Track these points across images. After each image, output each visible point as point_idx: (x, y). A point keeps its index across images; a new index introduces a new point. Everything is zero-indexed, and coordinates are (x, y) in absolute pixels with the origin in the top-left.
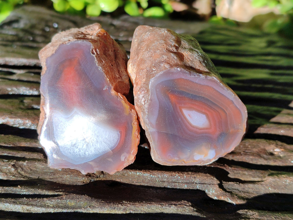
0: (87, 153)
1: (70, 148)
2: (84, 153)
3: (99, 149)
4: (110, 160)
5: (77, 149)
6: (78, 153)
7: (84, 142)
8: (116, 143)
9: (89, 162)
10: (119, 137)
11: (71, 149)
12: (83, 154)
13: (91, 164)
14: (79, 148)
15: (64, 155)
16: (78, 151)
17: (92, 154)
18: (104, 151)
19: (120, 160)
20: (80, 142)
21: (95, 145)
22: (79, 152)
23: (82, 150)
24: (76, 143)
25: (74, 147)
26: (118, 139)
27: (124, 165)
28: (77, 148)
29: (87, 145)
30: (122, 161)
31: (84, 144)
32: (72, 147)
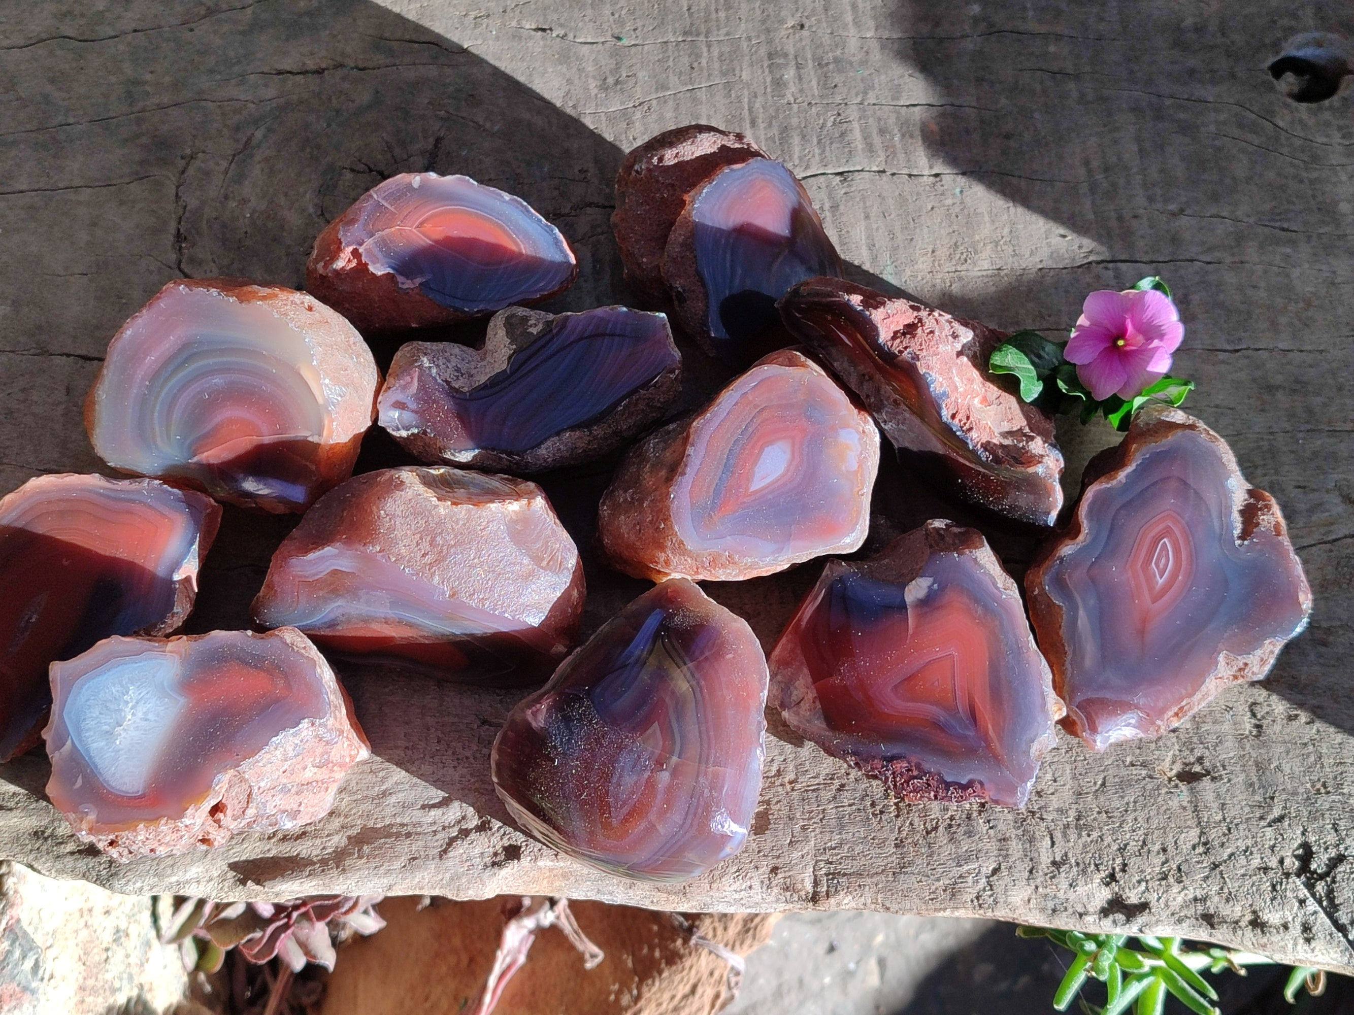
0: (91, 733)
1: (100, 699)
2: (88, 728)
4: (79, 782)
5: (98, 714)
6: (89, 716)
7: (115, 723)
9: (71, 739)
11: (97, 701)
12: (88, 726)
13: (67, 743)
14: (101, 716)
16: (94, 716)
17: (89, 743)
19: (80, 803)
20: (114, 717)
22: (92, 717)
24: (110, 709)
25: (101, 707)
28: (101, 713)
29: (107, 732)
30: (80, 808)
31: (108, 725)
32: (100, 703)
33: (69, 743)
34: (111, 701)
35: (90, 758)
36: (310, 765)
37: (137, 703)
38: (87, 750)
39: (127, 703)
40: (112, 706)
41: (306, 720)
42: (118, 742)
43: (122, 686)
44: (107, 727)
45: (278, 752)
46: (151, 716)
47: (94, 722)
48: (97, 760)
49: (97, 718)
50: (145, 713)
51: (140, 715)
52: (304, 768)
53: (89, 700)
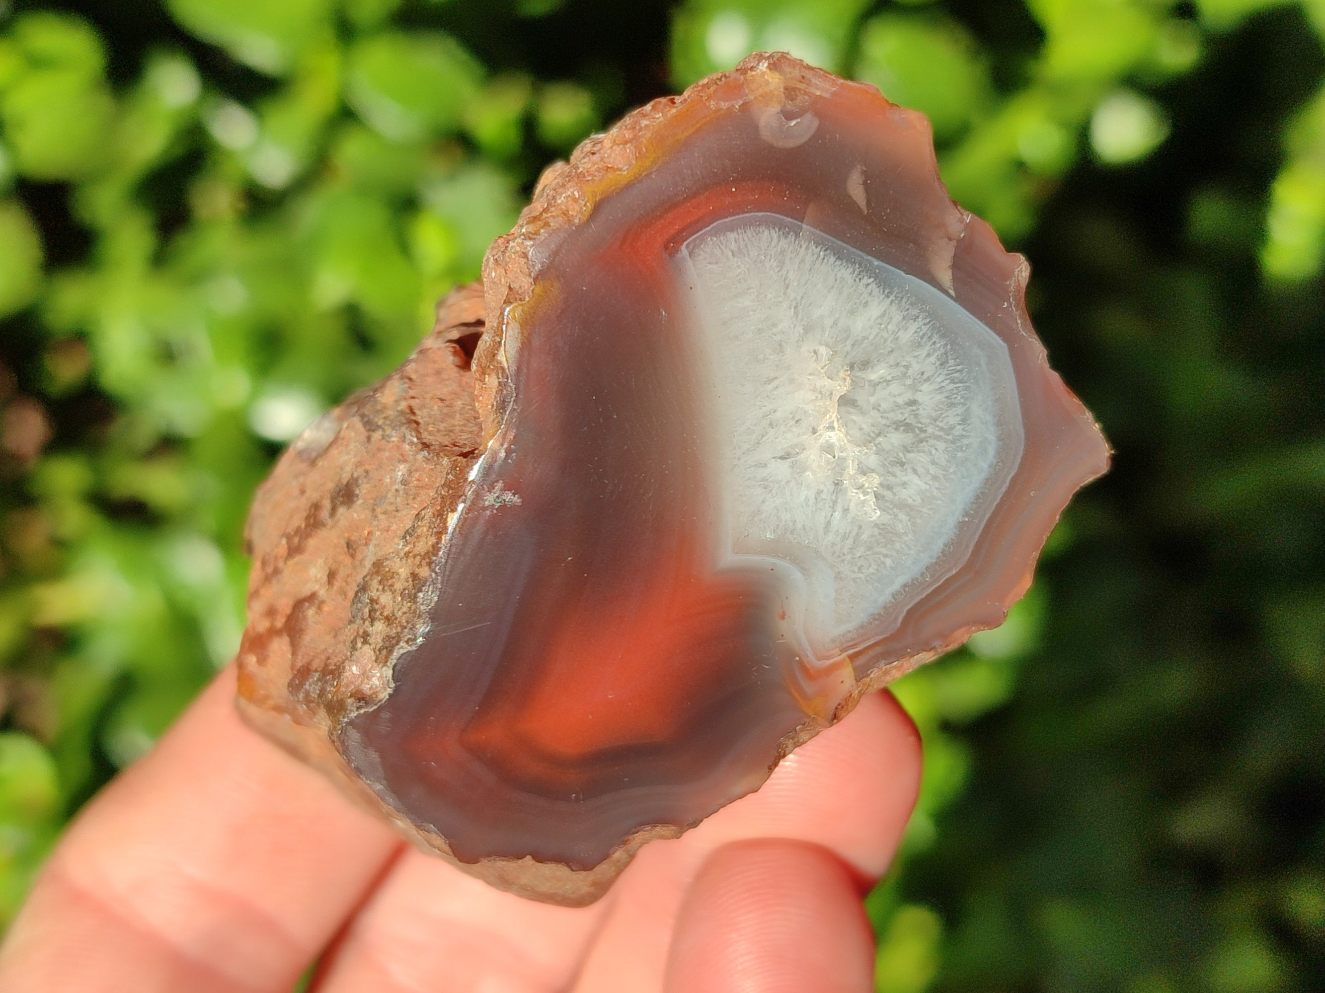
0: (906, 336)
1: (938, 438)
2: (919, 345)
3: (840, 293)
4: (856, 189)
5: (919, 397)
6: (939, 379)
7: (861, 397)
8: (747, 224)
9: (946, 292)
10: (702, 239)
11: (942, 429)
12: (924, 352)
13: (950, 273)
14: (908, 396)
15: (1000, 439)
16: (925, 387)
17: (894, 308)
18: (832, 259)
19: (819, 134)
20: (874, 413)
21: (835, 323)
22: (928, 380)
23: (910, 372)
24: (897, 429)
25: (923, 421)
26: (716, 233)
27: (834, 94)
28: (913, 403)
29: (866, 364)
30: (816, 123)
31: (875, 385)
32: (930, 430)
33: (946, 277)
34: (906, 450)
35: (868, 270)
36: (322, 593)
37: (837, 484)
38: (885, 284)
39: (863, 471)
40: (896, 439)
41: (384, 695)
42: (823, 351)
43: (903, 506)
44: (874, 375)
45: (404, 572)
46: (781, 470)
47: (916, 367)
48: (846, 273)
49: (914, 388)
50: (800, 469)
51: (813, 456)
52: (331, 576)
53: (964, 421)
